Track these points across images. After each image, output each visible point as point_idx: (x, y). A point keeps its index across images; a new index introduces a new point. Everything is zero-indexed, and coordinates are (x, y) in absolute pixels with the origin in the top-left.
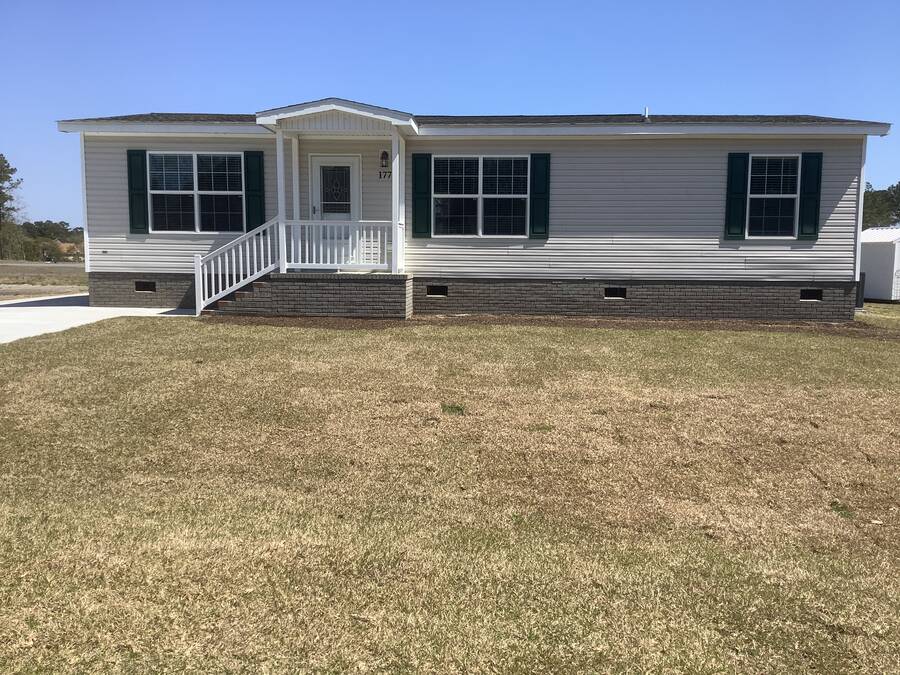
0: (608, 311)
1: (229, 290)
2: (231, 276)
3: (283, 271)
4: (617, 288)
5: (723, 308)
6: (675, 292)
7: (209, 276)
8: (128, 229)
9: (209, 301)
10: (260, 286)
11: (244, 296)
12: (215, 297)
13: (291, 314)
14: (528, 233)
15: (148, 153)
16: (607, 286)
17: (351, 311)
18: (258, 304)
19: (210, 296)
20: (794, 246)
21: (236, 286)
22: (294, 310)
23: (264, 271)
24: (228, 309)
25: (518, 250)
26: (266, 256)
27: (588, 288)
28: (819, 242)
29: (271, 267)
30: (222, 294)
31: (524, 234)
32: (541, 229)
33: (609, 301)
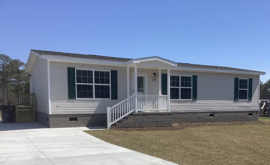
0: (210, 121)
1: (119, 119)
2: (119, 114)
3: (137, 112)
4: (212, 114)
5: (234, 119)
6: (224, 115)
7: (112, 114)
8: (68, 97)
9: (112, 123)
10: (130, 117)
11: (125, 121)
12: (114, 122)
13: (139, 126)
14: (192, 98)
15: (76, 69)
16: (210, 114)
17: (157, 124)
18: (129, 124)
19: (112, 121)
20: (248, 102)
21: (121, 118)
22: (140, 125)
23: (130, 112)
24: (119, 126)
25: (189, 104)
26: (131, 107)
27: (206, 114)
28: (252, 101)
29: (132, 111)
30: (116, 120)
31: (191, 99)
32: (195, 98)
33: (210, 118)
